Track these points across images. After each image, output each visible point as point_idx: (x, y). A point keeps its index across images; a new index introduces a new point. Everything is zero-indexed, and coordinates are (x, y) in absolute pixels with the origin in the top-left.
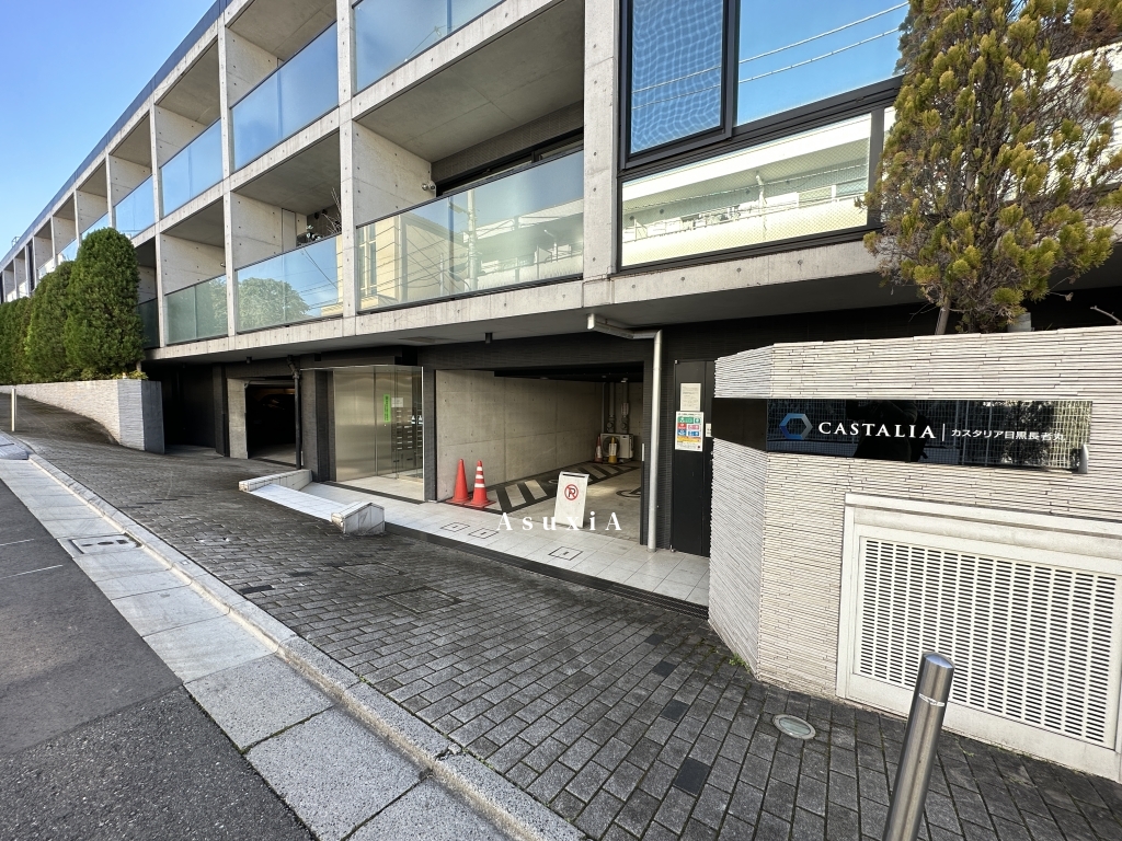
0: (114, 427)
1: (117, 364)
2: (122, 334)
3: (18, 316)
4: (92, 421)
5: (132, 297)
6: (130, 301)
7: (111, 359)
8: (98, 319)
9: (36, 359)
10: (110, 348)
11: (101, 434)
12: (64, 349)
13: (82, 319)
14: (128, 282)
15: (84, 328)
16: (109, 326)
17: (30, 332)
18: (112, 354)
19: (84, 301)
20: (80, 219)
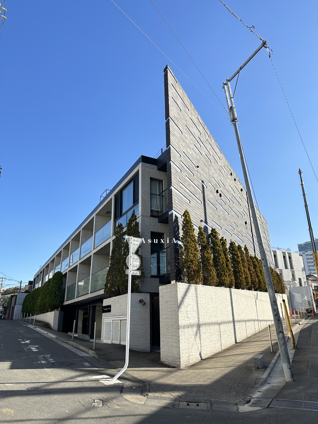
0: (52, 324)
1: (55, 307)
2: (57, 299)
3: (38, 293)
4: (48, 324)
5: (61, 288)
6: (60, 289)
7: (54, 305)
8: (53, 295)
9: (40, 307)
10: (54, 303)
11: (49, 327)
12: (46, 303)
13: (50, 295)
14: (60, 285)
15: (50, 298)
16: (55, 297)
17: (40, 299)
18: (54, 304)
19: (51, 291)
20: (55, 264)
